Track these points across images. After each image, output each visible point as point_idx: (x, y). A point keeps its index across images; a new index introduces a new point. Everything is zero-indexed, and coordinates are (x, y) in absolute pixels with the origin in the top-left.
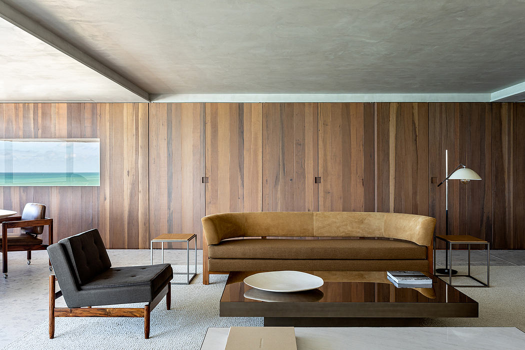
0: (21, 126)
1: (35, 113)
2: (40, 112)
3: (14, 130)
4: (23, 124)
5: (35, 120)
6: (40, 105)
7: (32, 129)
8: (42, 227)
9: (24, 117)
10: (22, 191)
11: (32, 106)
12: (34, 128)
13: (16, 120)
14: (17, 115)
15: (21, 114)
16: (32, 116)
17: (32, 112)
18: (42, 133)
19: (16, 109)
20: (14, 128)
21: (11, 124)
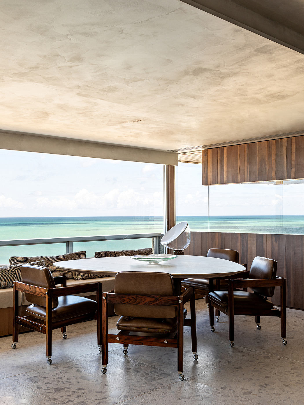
0: (274, 166)
1: (289, 150)
2: (293, 147)
3: (267, 172)
4: (276, 164)
5: (288, 157)
6: (294, 140)
7: (285, 169)
8: (273, 289)
9: (277, 155)
10: (274, 240)
11: (285, 141)
12: (287, 167)
13: (268, 159)
14: (270, 154)
15: (274, 152)
16: (285, 153)
17: (285, 149)
18: (295, 174)
19: (269, 147)
20: (267, 170)
21: (264, 164)
